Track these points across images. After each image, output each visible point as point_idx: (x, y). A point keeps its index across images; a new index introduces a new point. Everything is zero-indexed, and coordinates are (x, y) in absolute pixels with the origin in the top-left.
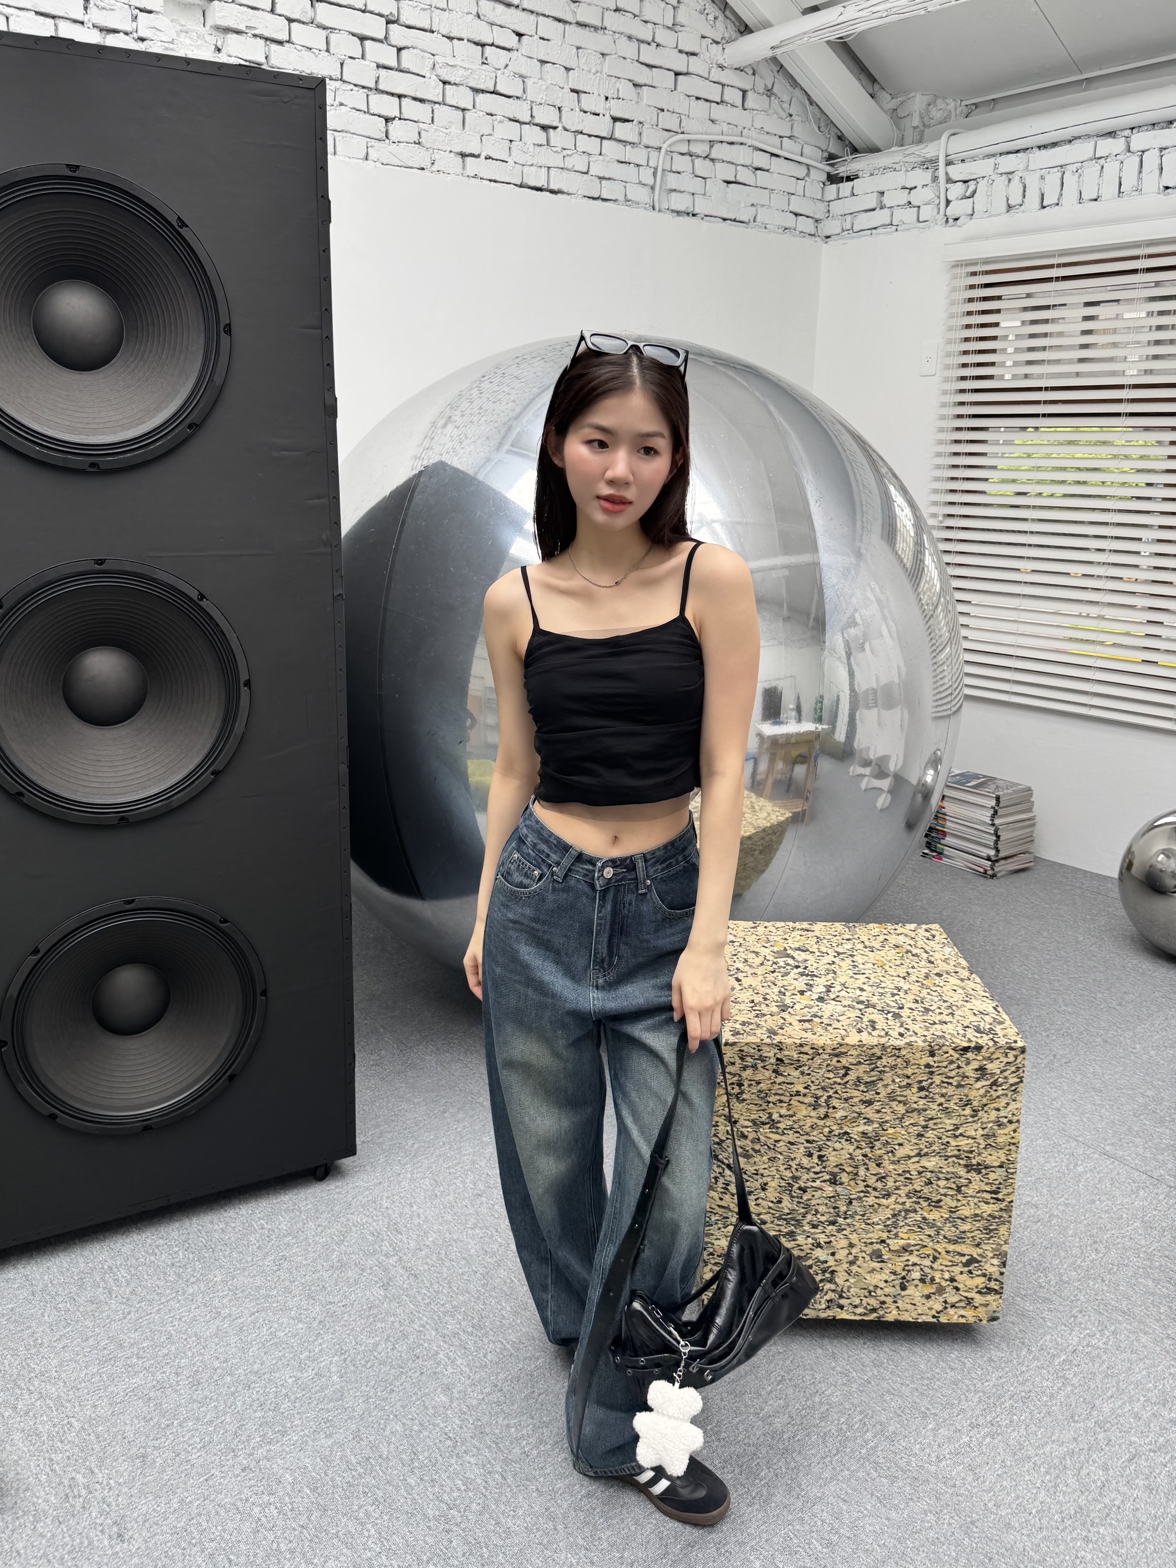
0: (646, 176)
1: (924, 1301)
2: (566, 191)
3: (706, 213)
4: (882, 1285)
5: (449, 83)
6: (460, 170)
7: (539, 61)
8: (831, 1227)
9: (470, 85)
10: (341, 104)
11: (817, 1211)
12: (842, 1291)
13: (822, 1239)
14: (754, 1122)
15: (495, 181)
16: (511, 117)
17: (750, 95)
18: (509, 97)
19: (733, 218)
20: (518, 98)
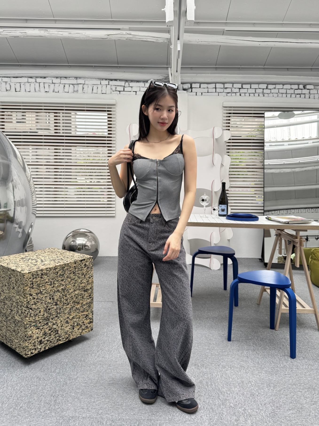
1: (78, 331)
4: (69, 330)
8: (56, 318)
11: (53, 314)
12: (60, 335)
13: (54, 322)
14: (36, 294)
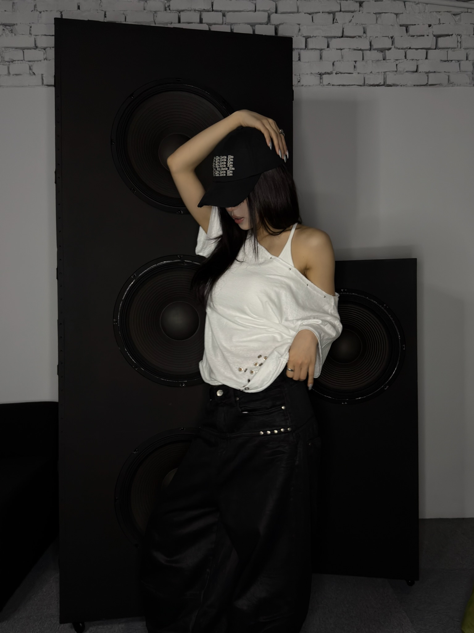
2: (399, 84)
5: (310, 37)
7: (375, 14)
9: (324, 35)
15: (344, 85)
16: (355, 48)
18: (353, 37)
20: (359, 37)
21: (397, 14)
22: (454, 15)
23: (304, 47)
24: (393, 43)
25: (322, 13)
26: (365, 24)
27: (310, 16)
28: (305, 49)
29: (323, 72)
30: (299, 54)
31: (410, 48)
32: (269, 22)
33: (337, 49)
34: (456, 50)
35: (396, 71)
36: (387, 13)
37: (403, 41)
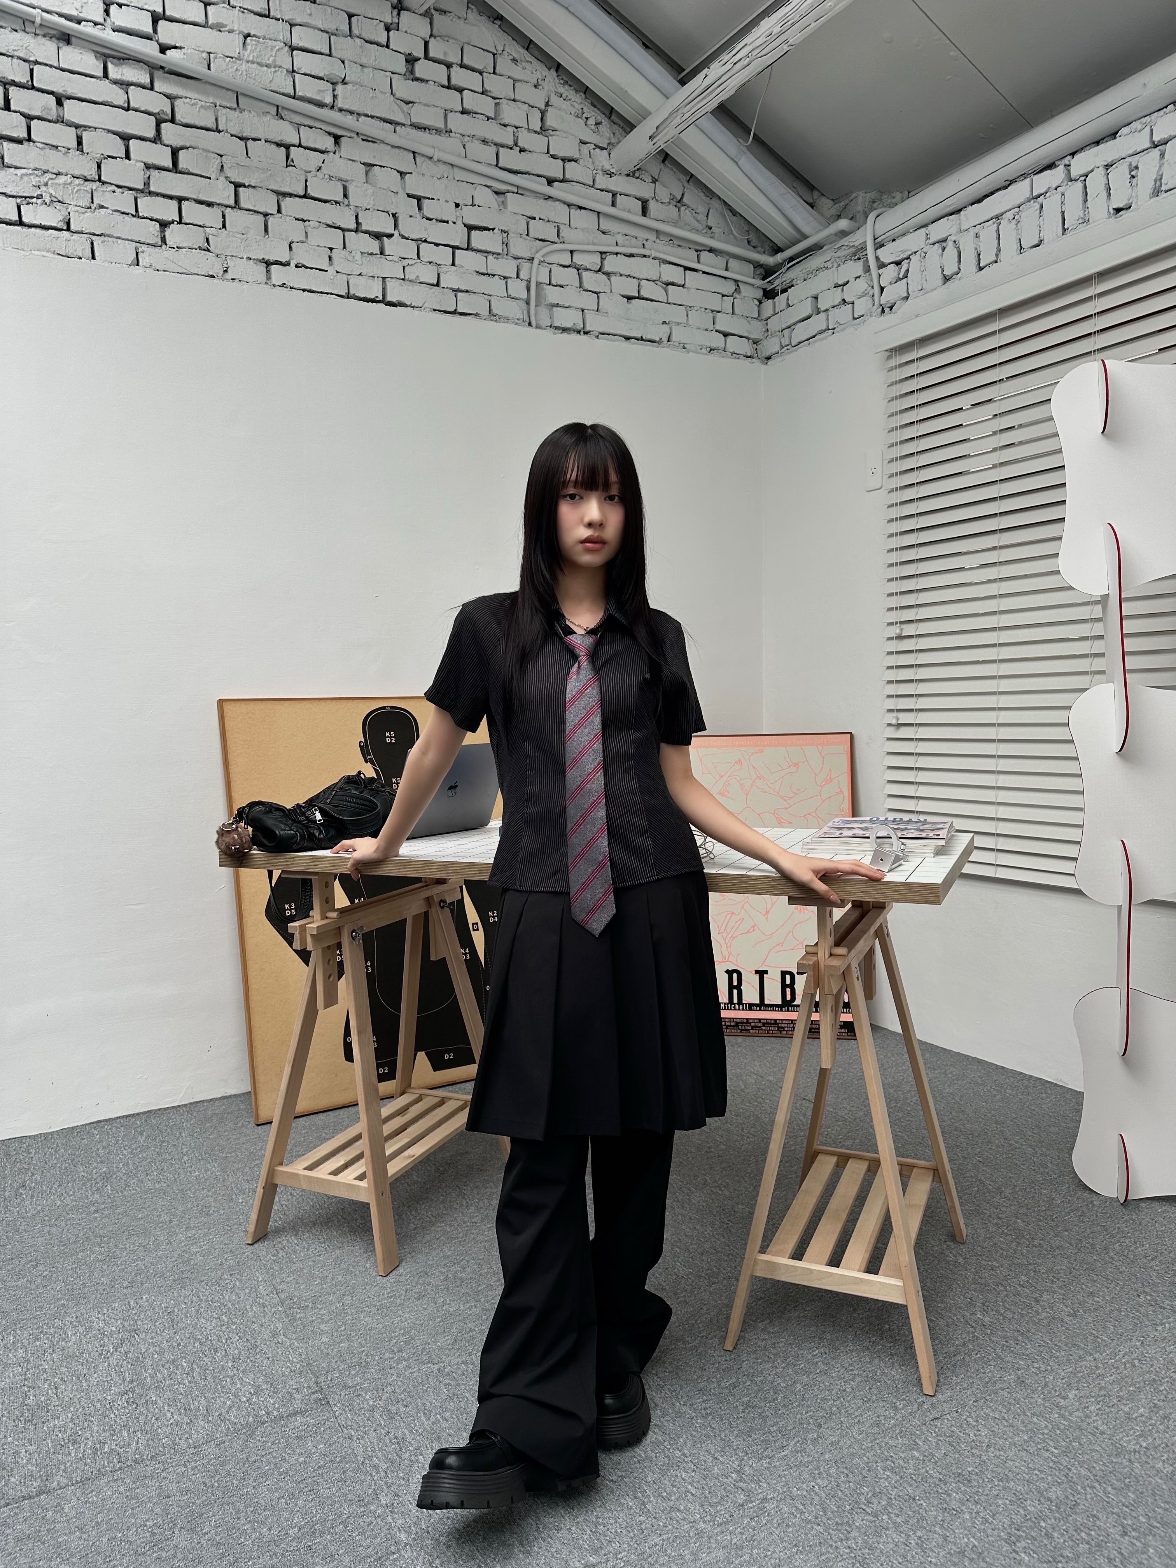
0: (518, 288)
2: (408, 304)
3: (601, 331)
5: (244, 186)
6: (263, 278)
7: (364, 164)
9: (271, 187)
10: (102, 207)
15: (311, 291)
16: (330, 223)
17: (652, 205)
18: (325, 201)
19: (639, 336)
20: (336, 202)
21: (402, 174)
22: (497, 193)
23: (232, 202)
24: (396, 226)
25: (266, 141)
26: (346, 181)
27: (242, 143)
28: (235, 207)
29: (272, 258)
30: (224, 216)
31: (425, 241)
32: (157, 139)
33: (296, 219)
34: (499, 256)
35: (403, 279)
36: (384, 167)
37: (413, 226)
